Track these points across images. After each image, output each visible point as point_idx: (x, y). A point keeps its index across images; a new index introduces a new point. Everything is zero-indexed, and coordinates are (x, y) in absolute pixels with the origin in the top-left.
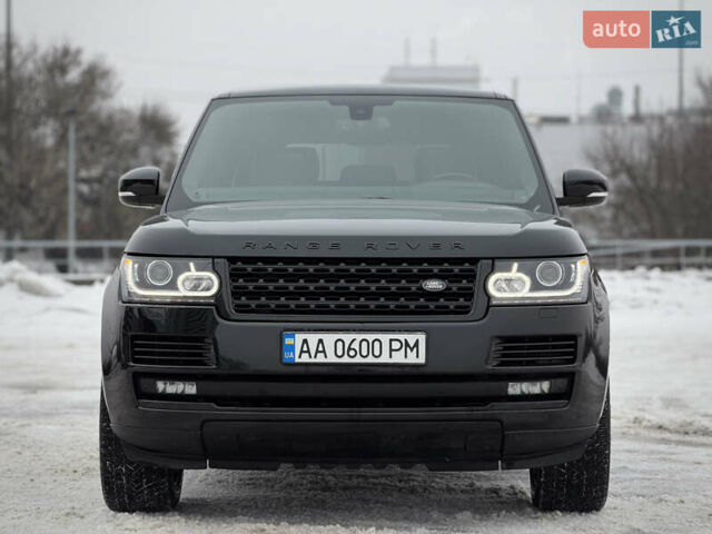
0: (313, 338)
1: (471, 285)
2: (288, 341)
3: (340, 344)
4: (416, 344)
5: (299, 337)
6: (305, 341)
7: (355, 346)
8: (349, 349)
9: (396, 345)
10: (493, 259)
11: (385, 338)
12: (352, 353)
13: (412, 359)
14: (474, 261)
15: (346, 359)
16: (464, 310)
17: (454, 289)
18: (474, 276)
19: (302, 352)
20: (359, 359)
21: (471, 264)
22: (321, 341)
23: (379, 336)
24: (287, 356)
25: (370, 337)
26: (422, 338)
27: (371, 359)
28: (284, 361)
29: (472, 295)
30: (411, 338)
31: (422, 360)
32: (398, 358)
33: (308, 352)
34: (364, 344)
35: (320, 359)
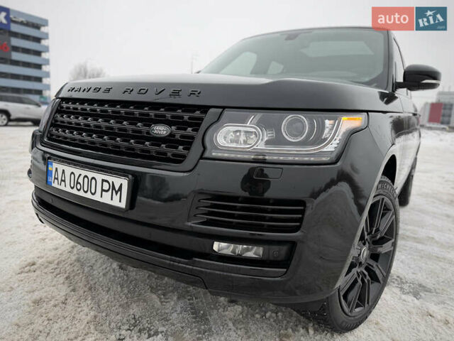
1: (194, 133)
7: (81, 180)
8: (77, 183)
10: (224, 108)
11: (100, 177)
12: (78, 186)
14: (205, 109)
15: (75, 191)
16: (179, 159)
17: (178, 137)
18: (199, 125)
20: (81, 193)
21: (201, 113)
23: (95, 175)
25: (91, 174)
29: (191, 144)
34: (86, 180)
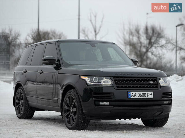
0: (134, 93)
2: (129, 94)
3: (139, 94)
4: (152, 94)
5: (131, 93)
6: (132, 93)
7: (141, 94)
8: (140, 95)
9: (148, 94)
11: (146, 93)
12: (141, 96)
13: (151, 97)
15: (140, 97)
19: (132, 96)
20: (142, 97)
22: (135, 93)
23: (146, 92)
24: (129, 96)
25: (144, 93)
26: (152, 93)
27: (144, 97)
28: (129, 98)
30: (151, 93)
31: (153, 97)
32: (149, 97)
33: (133, 96)
34: (143, 94)
35: (135, 97)
